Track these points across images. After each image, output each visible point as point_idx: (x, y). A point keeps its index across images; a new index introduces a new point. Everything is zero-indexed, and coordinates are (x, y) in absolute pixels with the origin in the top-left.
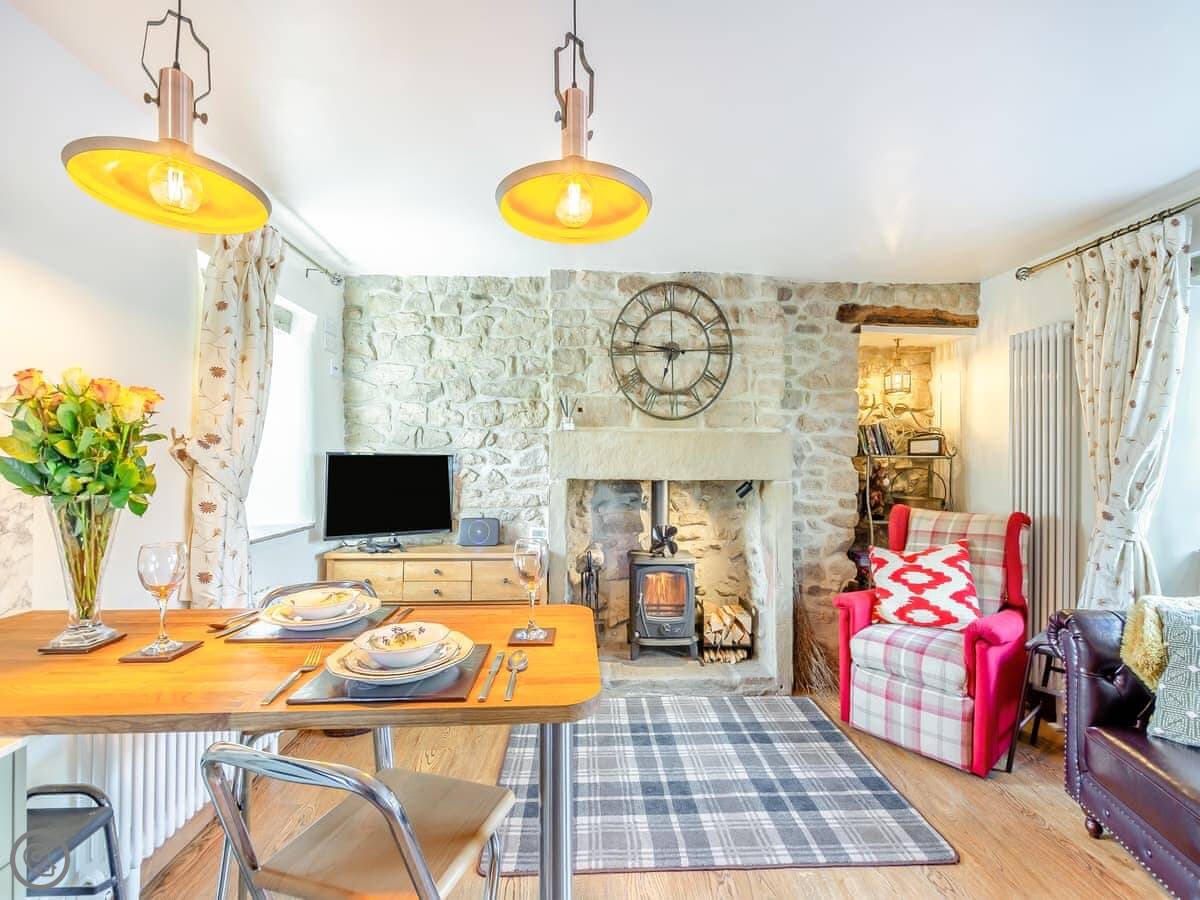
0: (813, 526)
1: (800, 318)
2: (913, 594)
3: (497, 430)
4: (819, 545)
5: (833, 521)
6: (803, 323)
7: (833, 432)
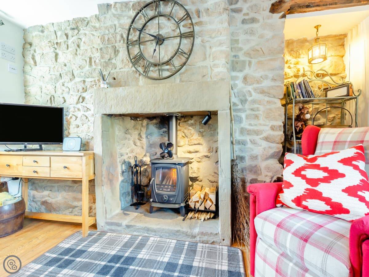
0: (253, 142)
1: (244, 15)
3: (84, 95)
5: (267, 139)
6: (247, 17)
7: (266, 84)
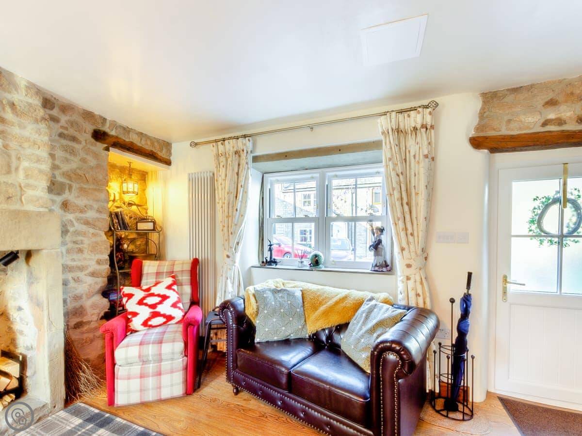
0: (77, 280)
2: (152, 310)
4: (82, 292)
5: (93, 274)
6: (65, 132)
7: (91, 215)
